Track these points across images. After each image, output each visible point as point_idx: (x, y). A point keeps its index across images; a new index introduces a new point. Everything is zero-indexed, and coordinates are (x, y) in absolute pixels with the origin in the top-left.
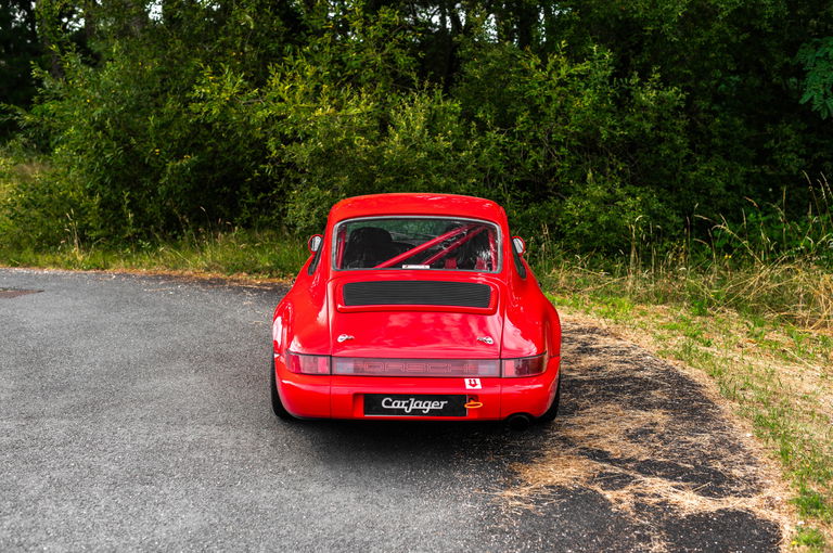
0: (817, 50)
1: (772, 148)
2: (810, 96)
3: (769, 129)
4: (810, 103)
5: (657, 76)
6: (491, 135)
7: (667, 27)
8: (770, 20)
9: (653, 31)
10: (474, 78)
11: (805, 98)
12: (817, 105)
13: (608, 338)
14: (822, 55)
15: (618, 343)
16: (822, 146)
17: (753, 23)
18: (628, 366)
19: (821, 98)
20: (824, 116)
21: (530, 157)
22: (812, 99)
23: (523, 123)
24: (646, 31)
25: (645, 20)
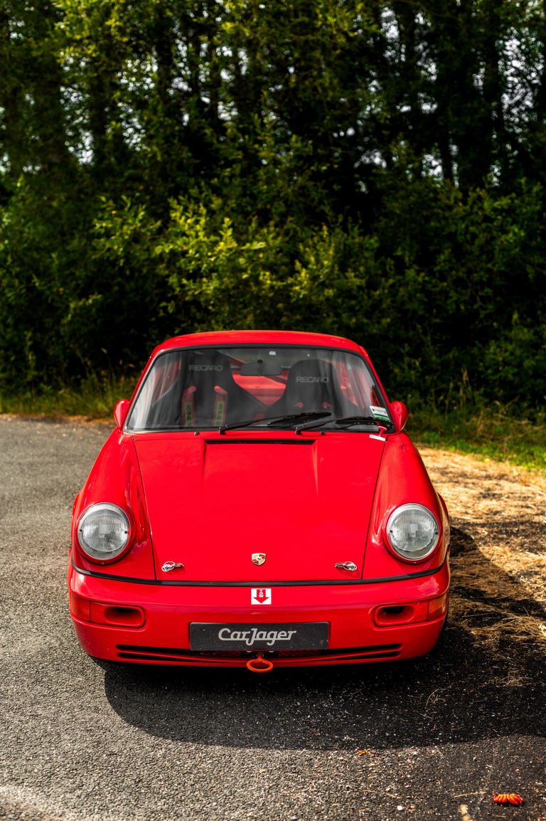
6: (411, 273)
10: (393, 213)
13: (515, 484)
15: (524, 489)
18: (529, 511)
21: (451, 298)
23: (445, 261)
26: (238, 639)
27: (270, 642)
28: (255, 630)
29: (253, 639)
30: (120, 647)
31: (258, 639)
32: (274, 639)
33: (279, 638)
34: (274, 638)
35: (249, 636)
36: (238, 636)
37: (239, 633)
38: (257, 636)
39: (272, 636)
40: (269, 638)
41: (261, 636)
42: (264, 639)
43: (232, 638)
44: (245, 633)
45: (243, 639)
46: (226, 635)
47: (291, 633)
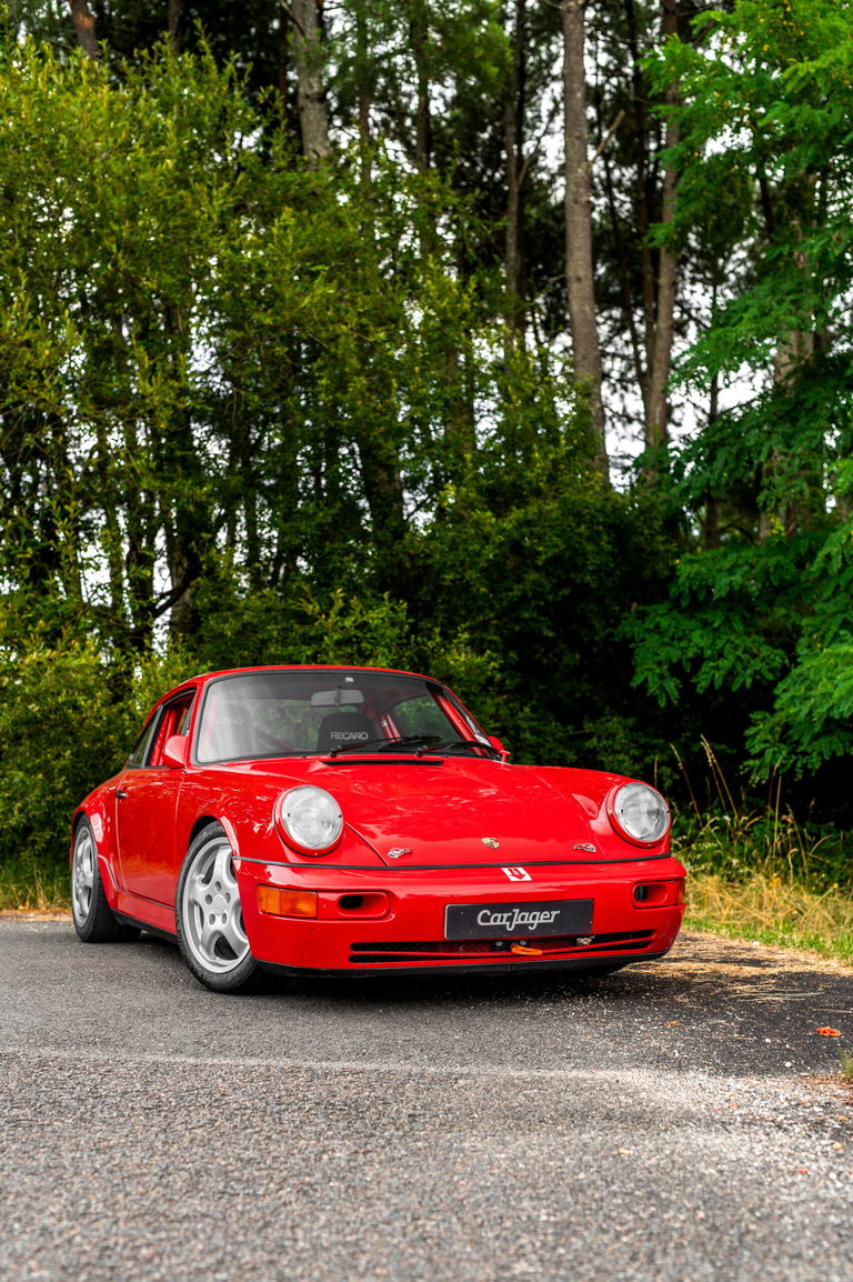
0: (644, 622)
1: (595, 748)
2: (642, 678)
3: (588, 726)
4: (643, 686)
5: (466, 636)
7: (471, 575)
8: (593, 573)
9: (452, 581)
10: (222, 635)
11: (636, 682)
12: (653, 689)
14: (651, 627)
16: (655, 746)
17: (573, 576)
19: (657, 679)
20: (662, 703)
22: (646, 681)
24: (444, 580)
25: (444, 567)
26: (498, 923)
27: (532, 925)
28: (517, 911)
29: (514, 923)
30: (355, 947)
31: (520, 922)
32: (536, 922)
33: (542, 921)
34: (537, 919)
35: (510, 919)
36: (499, 920)
37: (499, 916)
38: (520, 918)
39: (534, 918)
40: (531, 921)
41: (523, 919)
42: (525, 922)
43: (492, 923)
44: (506, 915)
45: (504, 923)
46: (486, 918)
47: (554, 913)
